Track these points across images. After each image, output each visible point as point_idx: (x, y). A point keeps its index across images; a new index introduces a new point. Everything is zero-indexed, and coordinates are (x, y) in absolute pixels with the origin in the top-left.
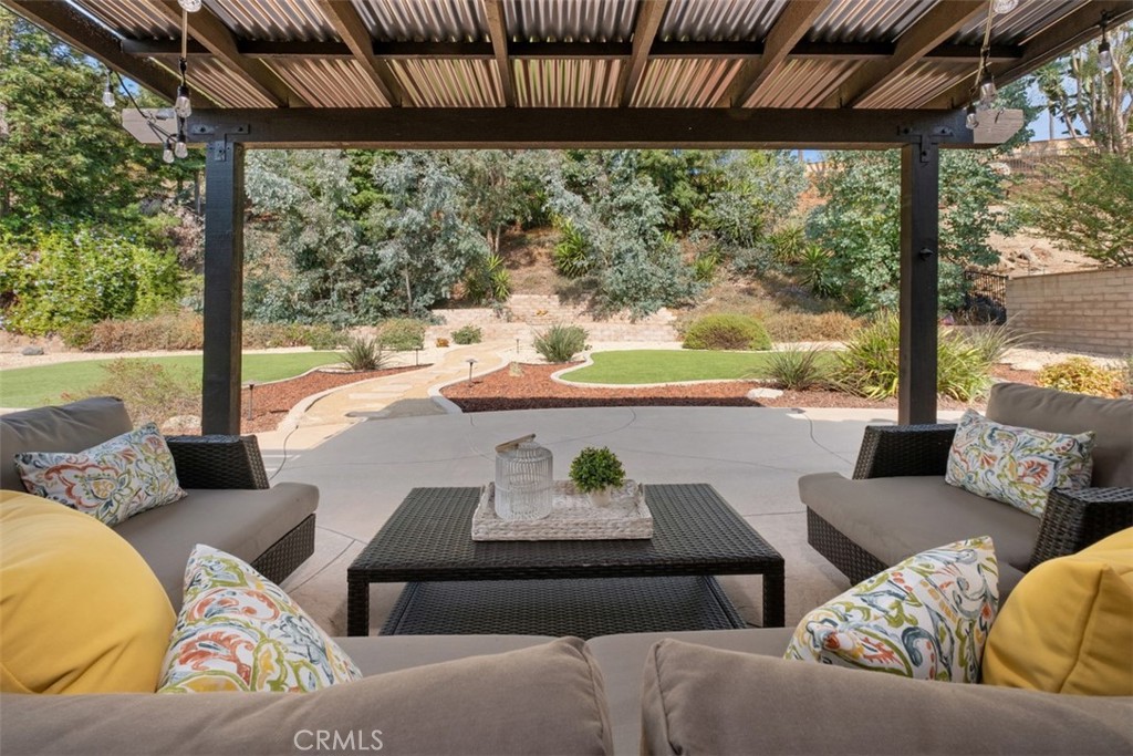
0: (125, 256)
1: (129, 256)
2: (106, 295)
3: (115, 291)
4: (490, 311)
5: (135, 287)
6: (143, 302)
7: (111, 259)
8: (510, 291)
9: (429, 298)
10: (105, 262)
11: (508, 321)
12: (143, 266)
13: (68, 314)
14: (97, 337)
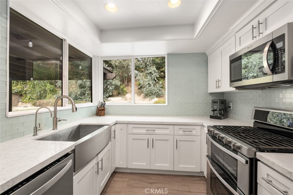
0: (45, 86)
1: (46, 86)
2: (40, 95)
3: (42, 94)
4: (121, 98)
5: (46, 93)
6: (48, 96)
7: (42, 87)
8: (127, 93)
9: (107, 95)
10: (40, 87)
11: (126, 100)
12: (48, 88)
13: (33, 99)
14: (37, 104)
